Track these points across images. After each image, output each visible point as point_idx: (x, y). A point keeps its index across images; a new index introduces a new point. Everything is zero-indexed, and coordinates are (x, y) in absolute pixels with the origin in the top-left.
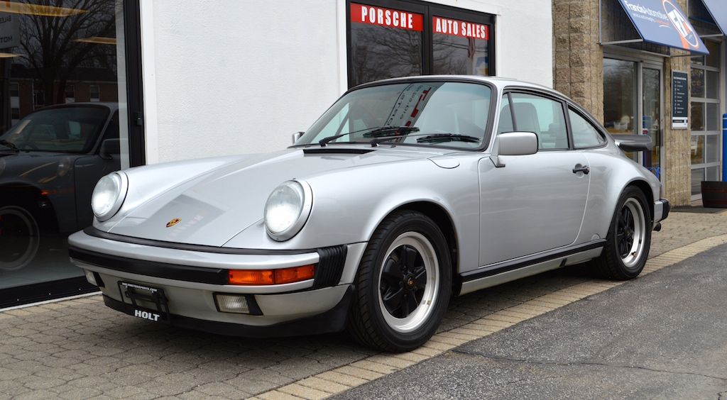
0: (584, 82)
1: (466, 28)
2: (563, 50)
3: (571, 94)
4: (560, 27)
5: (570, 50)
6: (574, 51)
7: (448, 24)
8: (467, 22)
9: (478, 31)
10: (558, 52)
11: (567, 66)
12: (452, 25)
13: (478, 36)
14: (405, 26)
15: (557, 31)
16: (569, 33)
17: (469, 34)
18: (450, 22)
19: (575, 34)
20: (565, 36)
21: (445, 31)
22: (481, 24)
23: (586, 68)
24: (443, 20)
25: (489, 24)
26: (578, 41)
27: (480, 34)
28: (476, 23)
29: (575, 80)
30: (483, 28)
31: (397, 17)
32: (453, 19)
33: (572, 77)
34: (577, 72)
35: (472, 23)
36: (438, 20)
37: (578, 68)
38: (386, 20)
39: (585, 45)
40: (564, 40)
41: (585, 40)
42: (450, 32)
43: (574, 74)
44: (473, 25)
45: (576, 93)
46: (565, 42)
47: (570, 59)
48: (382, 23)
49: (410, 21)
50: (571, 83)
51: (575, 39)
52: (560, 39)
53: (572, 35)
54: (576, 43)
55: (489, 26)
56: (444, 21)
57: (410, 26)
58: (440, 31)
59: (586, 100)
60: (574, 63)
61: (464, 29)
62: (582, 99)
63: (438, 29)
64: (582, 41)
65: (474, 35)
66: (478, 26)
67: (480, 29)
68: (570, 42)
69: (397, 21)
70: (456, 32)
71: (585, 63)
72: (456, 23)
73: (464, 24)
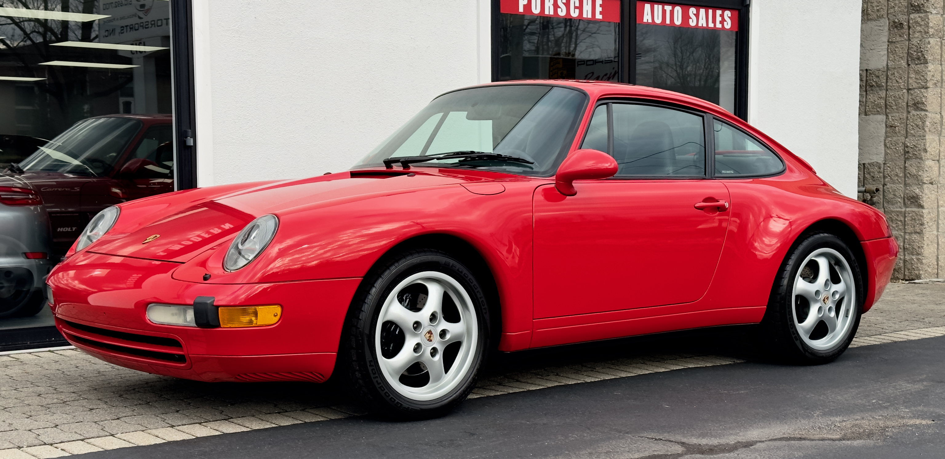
0: (927, 88)
1: (697, 15)
2: (898, 39)
3: (908, 106)
4: (895, 4)
5: (909, 40)
6: (915, 41)
7: (664, 12)
8: (698, 6)
9: (719, 19)
10: (892, 42)
11: (904, 63)
12: (672, 12)
13: (719, 26)
14: (590, 16)
15: (892, 10)
16: (909, 13)
17: (702, 22)
18: (668, 8)
19: (917, 15)
20: (902, 18)
21: (658, 20)
22: (724, 9)
23: (931, 67)
24: (656, 6)
25: (740, 8)
26: (921, 25)
27: (722, 22)
28: (715, 8)
29: (915, 85)
30: (728, 13)
31: (577, 4)
32: (674, 4)
33: (911, 81)
34: (917, 72)
35: (707, 7)
36: (647, 7)
37: (921, 67)
38: (559, 10)
39: (931, 31)
40: (901, 24)
41: (931, 25)
42: (668, 22)
43: (912, 75)
44: (710, 11)
45: (915, 104)
46: (902, 28)
47: (908, 53)
48: (552, 13)
49: (599, 9)
50: (909, 90)
51: (917, 22)
52: (894, 22)
53: (912, 16)
54: (918, 28)
55: (739, 10)
56: (658, 8)
57: (599, 16)
58: (650, 21)
59: (929, 115)
60: (913, 59)
61: (694, 18)
62: (923, 113)
63: (647, 18)
64: (927, 26)
65: (711, 25)
66: (719, 12)
67: (722, 16)
68: (909, 28)
69: (577, 11)
70: (678, 21)
71: (929, 58)
72: (678, 10)
73: (693, 10)
